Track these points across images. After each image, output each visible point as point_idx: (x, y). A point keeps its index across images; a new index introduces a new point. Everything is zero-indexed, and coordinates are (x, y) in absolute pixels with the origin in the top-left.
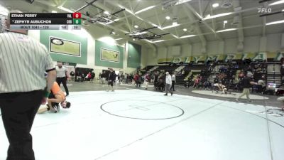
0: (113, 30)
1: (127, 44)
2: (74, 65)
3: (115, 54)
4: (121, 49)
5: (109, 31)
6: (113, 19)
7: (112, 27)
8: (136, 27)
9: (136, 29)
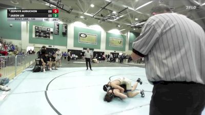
0: (118, 24)
1: (129, 33)
2: (93, 49)
3: (120, 41)
4: (124, 37)
5: (116, 25)
6: (118, 16)
7: (118, 22)
8: (137, 19)
9: (137, 21)
